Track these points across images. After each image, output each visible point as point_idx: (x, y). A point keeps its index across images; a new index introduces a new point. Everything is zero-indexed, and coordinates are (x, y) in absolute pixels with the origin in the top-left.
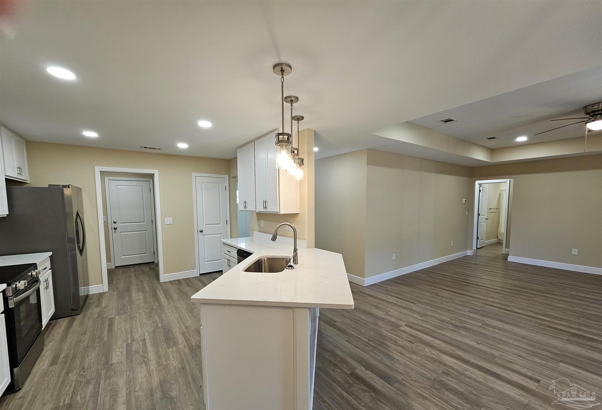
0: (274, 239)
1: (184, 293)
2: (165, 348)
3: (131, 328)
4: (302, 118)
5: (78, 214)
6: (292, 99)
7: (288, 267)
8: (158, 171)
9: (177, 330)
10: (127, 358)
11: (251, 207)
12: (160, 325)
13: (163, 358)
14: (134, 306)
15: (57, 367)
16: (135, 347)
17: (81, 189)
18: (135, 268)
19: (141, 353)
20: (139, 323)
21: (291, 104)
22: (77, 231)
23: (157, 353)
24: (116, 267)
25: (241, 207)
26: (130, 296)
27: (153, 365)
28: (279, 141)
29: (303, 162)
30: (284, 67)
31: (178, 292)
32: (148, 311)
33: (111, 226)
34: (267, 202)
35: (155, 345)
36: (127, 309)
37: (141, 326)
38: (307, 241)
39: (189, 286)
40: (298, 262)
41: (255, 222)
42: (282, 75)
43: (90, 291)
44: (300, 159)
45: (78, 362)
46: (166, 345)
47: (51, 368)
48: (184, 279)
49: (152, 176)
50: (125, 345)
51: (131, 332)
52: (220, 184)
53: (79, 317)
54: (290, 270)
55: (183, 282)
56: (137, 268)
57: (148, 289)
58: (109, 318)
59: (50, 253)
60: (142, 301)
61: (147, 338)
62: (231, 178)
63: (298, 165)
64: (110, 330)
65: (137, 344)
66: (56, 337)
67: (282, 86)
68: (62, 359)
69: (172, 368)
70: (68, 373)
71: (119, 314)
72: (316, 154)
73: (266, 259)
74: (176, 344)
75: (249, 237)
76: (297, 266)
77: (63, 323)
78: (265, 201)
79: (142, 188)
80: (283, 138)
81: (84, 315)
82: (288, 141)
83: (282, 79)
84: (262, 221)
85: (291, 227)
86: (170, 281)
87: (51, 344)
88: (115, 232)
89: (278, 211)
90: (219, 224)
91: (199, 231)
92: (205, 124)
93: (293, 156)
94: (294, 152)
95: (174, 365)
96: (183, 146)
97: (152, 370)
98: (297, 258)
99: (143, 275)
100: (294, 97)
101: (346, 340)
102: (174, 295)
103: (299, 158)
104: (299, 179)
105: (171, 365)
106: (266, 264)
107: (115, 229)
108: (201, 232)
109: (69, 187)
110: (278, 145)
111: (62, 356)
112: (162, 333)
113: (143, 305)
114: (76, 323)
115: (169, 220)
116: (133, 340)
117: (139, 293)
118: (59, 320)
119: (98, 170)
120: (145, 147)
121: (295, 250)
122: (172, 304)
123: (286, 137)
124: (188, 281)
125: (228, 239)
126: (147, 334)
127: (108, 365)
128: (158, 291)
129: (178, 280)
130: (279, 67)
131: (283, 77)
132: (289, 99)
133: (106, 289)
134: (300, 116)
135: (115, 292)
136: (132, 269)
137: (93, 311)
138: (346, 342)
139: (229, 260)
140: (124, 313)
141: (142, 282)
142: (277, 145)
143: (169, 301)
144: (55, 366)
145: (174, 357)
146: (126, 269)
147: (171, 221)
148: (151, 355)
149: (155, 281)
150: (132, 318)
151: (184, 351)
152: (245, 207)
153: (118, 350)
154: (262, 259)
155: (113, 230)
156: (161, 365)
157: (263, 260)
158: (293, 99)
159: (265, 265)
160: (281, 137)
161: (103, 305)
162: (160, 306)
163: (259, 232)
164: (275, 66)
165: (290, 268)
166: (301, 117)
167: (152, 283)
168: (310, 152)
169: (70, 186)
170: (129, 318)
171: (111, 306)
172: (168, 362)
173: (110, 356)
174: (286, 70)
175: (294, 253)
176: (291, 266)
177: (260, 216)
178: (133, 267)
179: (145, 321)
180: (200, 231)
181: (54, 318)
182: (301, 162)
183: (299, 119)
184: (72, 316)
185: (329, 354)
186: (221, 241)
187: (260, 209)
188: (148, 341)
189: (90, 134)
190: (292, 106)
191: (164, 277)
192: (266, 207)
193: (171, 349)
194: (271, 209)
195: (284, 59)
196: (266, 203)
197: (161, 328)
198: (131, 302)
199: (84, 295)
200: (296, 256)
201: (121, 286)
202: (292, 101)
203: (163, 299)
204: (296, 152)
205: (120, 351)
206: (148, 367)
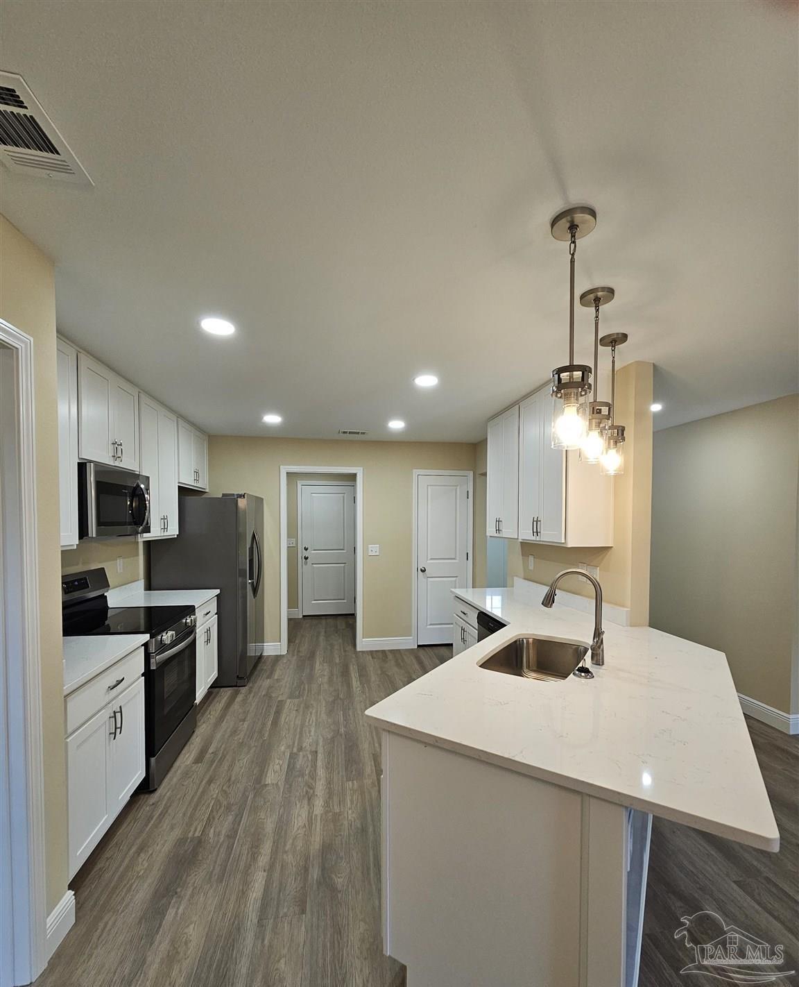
0: (549, 601)
1: (388, 676)
2: (342, 776)
3: (302, 726)
4: (624, 337)
5: (254, 536)
6: (599, 296)
7: (577, 672)
8: (362, 468)
9: (366, 746)
10: (287, 780)
11: (508, 532)
12: (342, 730)
13: (336, 799)
14: (314, 686)
15: (201, 768)
16: (300, 762)
17: (263, 499)
18: (328, 621)
19: (306, 777)
20: (314, 719)
21: (596, 307)
22: (251, 561)
23: (329, 782)
24: (304, 616)
25: (491, 530)
26: (312, 668)
27: (318, 809)
28: (561, 385)
29: (623, 434)
30: (579, 217)
31: (379, 672)
32: (331, 700)
33: (301, 553)
34: (540, 521)
35: (329, 767)
36: (304, 689)
37: (316, 725)
38: (629, 609)
39: (398, 665)
40: (603, 662)
41: (517, 559)
42: (573, 236)
43: (265, 651)
44: (617, 427)
45: (226, 768)
46: (344, 773)
47: (195, 767)
48: (392, 651)
49: (353, 477)
50: (288, 755)
51: (301, 733)
52: (458, 487)
53: (244, 690)
54: (583, 680)
55: (390, 656)
56: (330, 621)
57: (337, 661)
58: (279, 701)
59: (218, 591)
60: (326, 679)
61: (320, 750)
62: (477, 476)
63: (612, 441)
64: (275, 722)
65: (304, 757)
66: (212, 717)
67: (572, 262)
68: (209, 756)
69: (346, 823)
70: (210, 782)
71: (291, 696)
72: (656, 416)
73: (531, 640)
74: (360, 774)
75: (506, 587)
76: (601, 671)
77: (226, 693)
78: (535, 520)
79: (344, 497)
80: (571, 377)
81: (251, 688)
82: (583, 384)
83: (573, 245)
84: (531, 558)
85: (590, 579)
86: (370, 651)
87: (204, 726)
88: (306, 564)
89: (563, 541)
90: (454, 559)
91: (419, 570)
92: (426, 381)
93: (597, 421)
94: (600, 412)
95: (350, 818)
96: (396, 425)
97: (316, 816)
98: (603, 651)
99: (336, 635)
100: (603, 289)
101: (735, 879)
102: (373, 679)
103: (613, 425)
104: (612, 472)
105: (344, 817)
106: (531, 651)
107: (306, 558)
108: (423, 571)
109: (244, 496)
110: (559, 395)
111: (211, 751)
112: (343, 746)
113: (326, 686)
114: (239, 698)
115: (374, 549)
116: (300, 749)
117: (325, 664)
118: (222, 689)
119: (284, 470)
120: (344, 432)
121: (598, 633)
122: (367, 695)
123: (577, 374)
124: (397, 655)
125: (469, 589)
126: (321, 743)
127: (258, 784)
128: (351, 666)
129: (383, 652)
130: (564, 220)
131: (574, 242)
132: (592, 296)
133: (284, 652)
134: (618, 334)
135: (295, 658)
136: (324, 622)
137: (262, 684)
138: (735, 887)
139: (463, 629)
140: (298, 697)
141: (332, 646)
142: (556, 396)
143: (363, 687)
144: (200, 764)
145: (352, 802)
146: (315, 621)
147: (378, 550)
148: (320, 787)
149: (349, 648)
150: (307, 707)
151: (370, 793)
152: (498, 530)
153: (277, 761)
154: (523, 640)
155: (304, 560)
156: (330, 811)
157: (525, 641)
158: (600, 294)
159: (529, 656)
160: (564, 375)
161: (276, 677)
162: (350, 694)
163: (525, 579)
164: (554, 222)
165: (583, 674)
166: (620, 336)
167: (345, 651)
168: (641, 413)
169: (246, 496)
170: (302, 705)
171: (286, 679)
172: (342, 810)
173: (266, 770)
174: (584, 222)
175: (594, 639)
176: (585, 670)
177: (528, 548)
178: (326, 619)
179: (324, 716)
180: (421, 570)
181: (215, 686)
182: (618, 435)
183: (615, 341)
184: (236, 686)
185: (682, 905)
186: (451, 591)
187: (527, 535)
188: (320, 756)
189: (272, 419)
190: (598, 310)
191: (364, 643)
192: (538, 531)
193: (350, 783)
194: (547, 536)
195: (577, 197)
196: (539, 523)
197: (344, 736)
198: (311, 678)
199: (255, 656)
200: (599, 647)
201: (305, 648)
202: (597, 301)
203: (355, 683)
204: (605, 410)
205: (279, 764)
206: (311, 808)
